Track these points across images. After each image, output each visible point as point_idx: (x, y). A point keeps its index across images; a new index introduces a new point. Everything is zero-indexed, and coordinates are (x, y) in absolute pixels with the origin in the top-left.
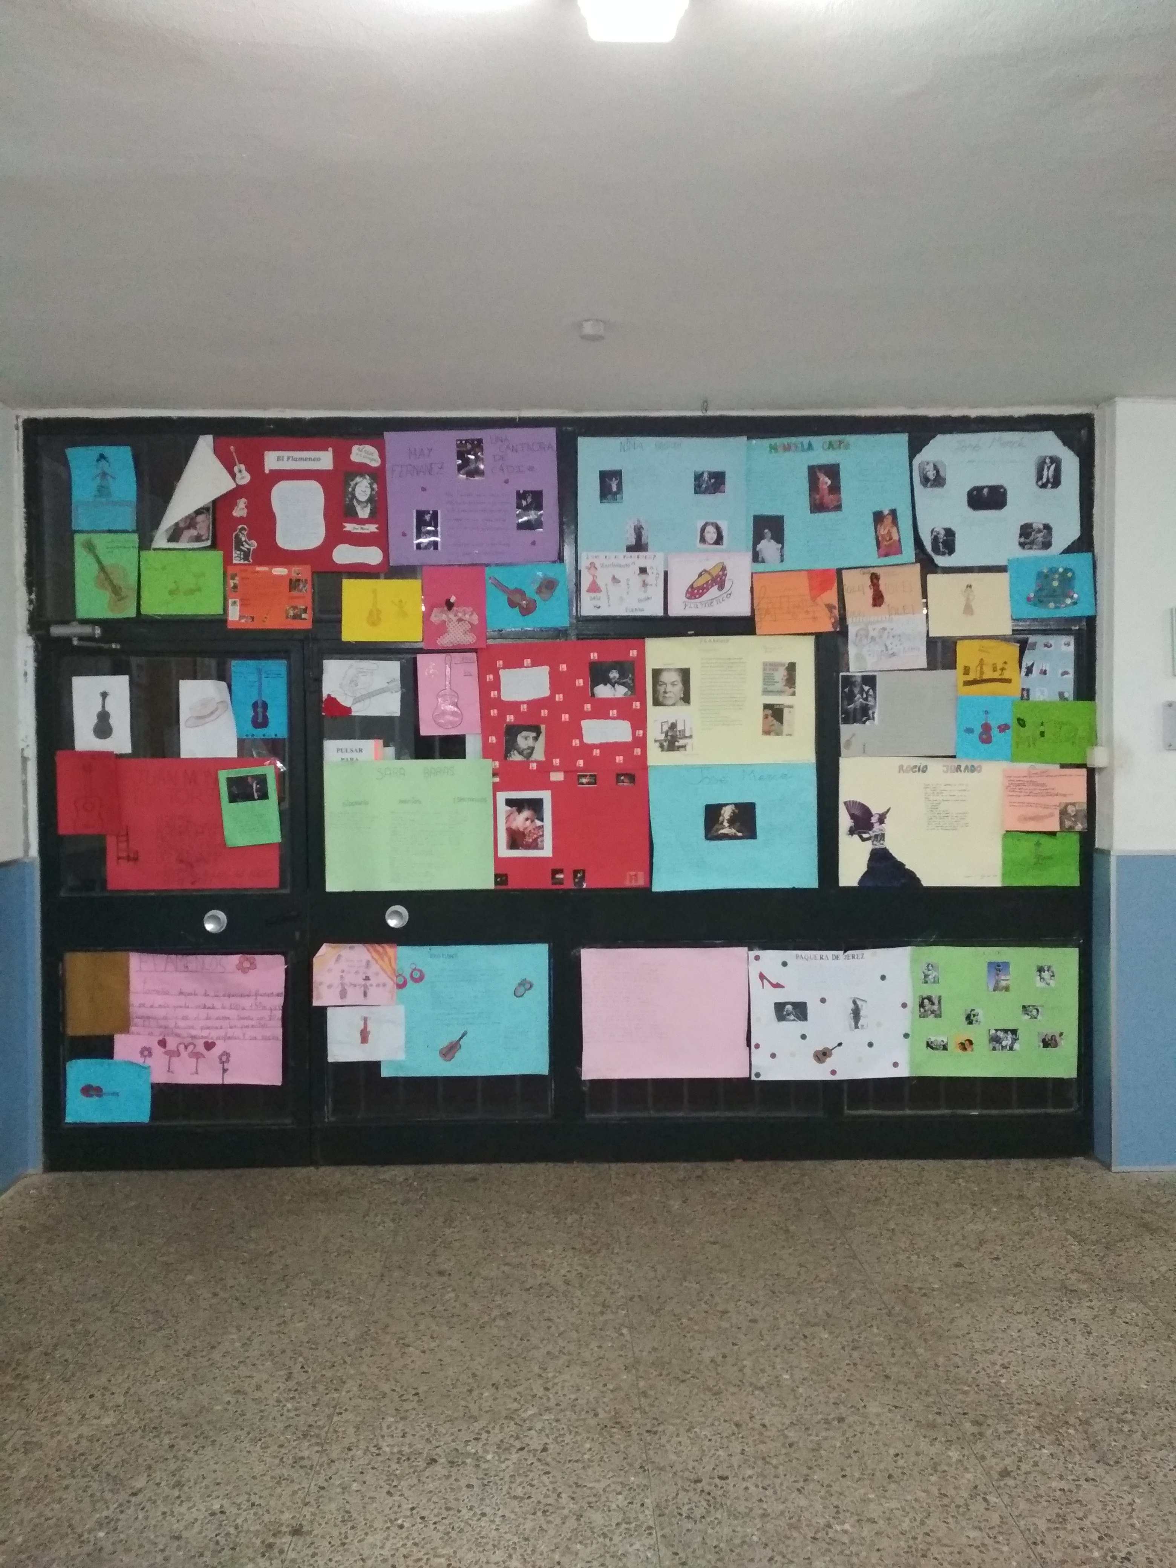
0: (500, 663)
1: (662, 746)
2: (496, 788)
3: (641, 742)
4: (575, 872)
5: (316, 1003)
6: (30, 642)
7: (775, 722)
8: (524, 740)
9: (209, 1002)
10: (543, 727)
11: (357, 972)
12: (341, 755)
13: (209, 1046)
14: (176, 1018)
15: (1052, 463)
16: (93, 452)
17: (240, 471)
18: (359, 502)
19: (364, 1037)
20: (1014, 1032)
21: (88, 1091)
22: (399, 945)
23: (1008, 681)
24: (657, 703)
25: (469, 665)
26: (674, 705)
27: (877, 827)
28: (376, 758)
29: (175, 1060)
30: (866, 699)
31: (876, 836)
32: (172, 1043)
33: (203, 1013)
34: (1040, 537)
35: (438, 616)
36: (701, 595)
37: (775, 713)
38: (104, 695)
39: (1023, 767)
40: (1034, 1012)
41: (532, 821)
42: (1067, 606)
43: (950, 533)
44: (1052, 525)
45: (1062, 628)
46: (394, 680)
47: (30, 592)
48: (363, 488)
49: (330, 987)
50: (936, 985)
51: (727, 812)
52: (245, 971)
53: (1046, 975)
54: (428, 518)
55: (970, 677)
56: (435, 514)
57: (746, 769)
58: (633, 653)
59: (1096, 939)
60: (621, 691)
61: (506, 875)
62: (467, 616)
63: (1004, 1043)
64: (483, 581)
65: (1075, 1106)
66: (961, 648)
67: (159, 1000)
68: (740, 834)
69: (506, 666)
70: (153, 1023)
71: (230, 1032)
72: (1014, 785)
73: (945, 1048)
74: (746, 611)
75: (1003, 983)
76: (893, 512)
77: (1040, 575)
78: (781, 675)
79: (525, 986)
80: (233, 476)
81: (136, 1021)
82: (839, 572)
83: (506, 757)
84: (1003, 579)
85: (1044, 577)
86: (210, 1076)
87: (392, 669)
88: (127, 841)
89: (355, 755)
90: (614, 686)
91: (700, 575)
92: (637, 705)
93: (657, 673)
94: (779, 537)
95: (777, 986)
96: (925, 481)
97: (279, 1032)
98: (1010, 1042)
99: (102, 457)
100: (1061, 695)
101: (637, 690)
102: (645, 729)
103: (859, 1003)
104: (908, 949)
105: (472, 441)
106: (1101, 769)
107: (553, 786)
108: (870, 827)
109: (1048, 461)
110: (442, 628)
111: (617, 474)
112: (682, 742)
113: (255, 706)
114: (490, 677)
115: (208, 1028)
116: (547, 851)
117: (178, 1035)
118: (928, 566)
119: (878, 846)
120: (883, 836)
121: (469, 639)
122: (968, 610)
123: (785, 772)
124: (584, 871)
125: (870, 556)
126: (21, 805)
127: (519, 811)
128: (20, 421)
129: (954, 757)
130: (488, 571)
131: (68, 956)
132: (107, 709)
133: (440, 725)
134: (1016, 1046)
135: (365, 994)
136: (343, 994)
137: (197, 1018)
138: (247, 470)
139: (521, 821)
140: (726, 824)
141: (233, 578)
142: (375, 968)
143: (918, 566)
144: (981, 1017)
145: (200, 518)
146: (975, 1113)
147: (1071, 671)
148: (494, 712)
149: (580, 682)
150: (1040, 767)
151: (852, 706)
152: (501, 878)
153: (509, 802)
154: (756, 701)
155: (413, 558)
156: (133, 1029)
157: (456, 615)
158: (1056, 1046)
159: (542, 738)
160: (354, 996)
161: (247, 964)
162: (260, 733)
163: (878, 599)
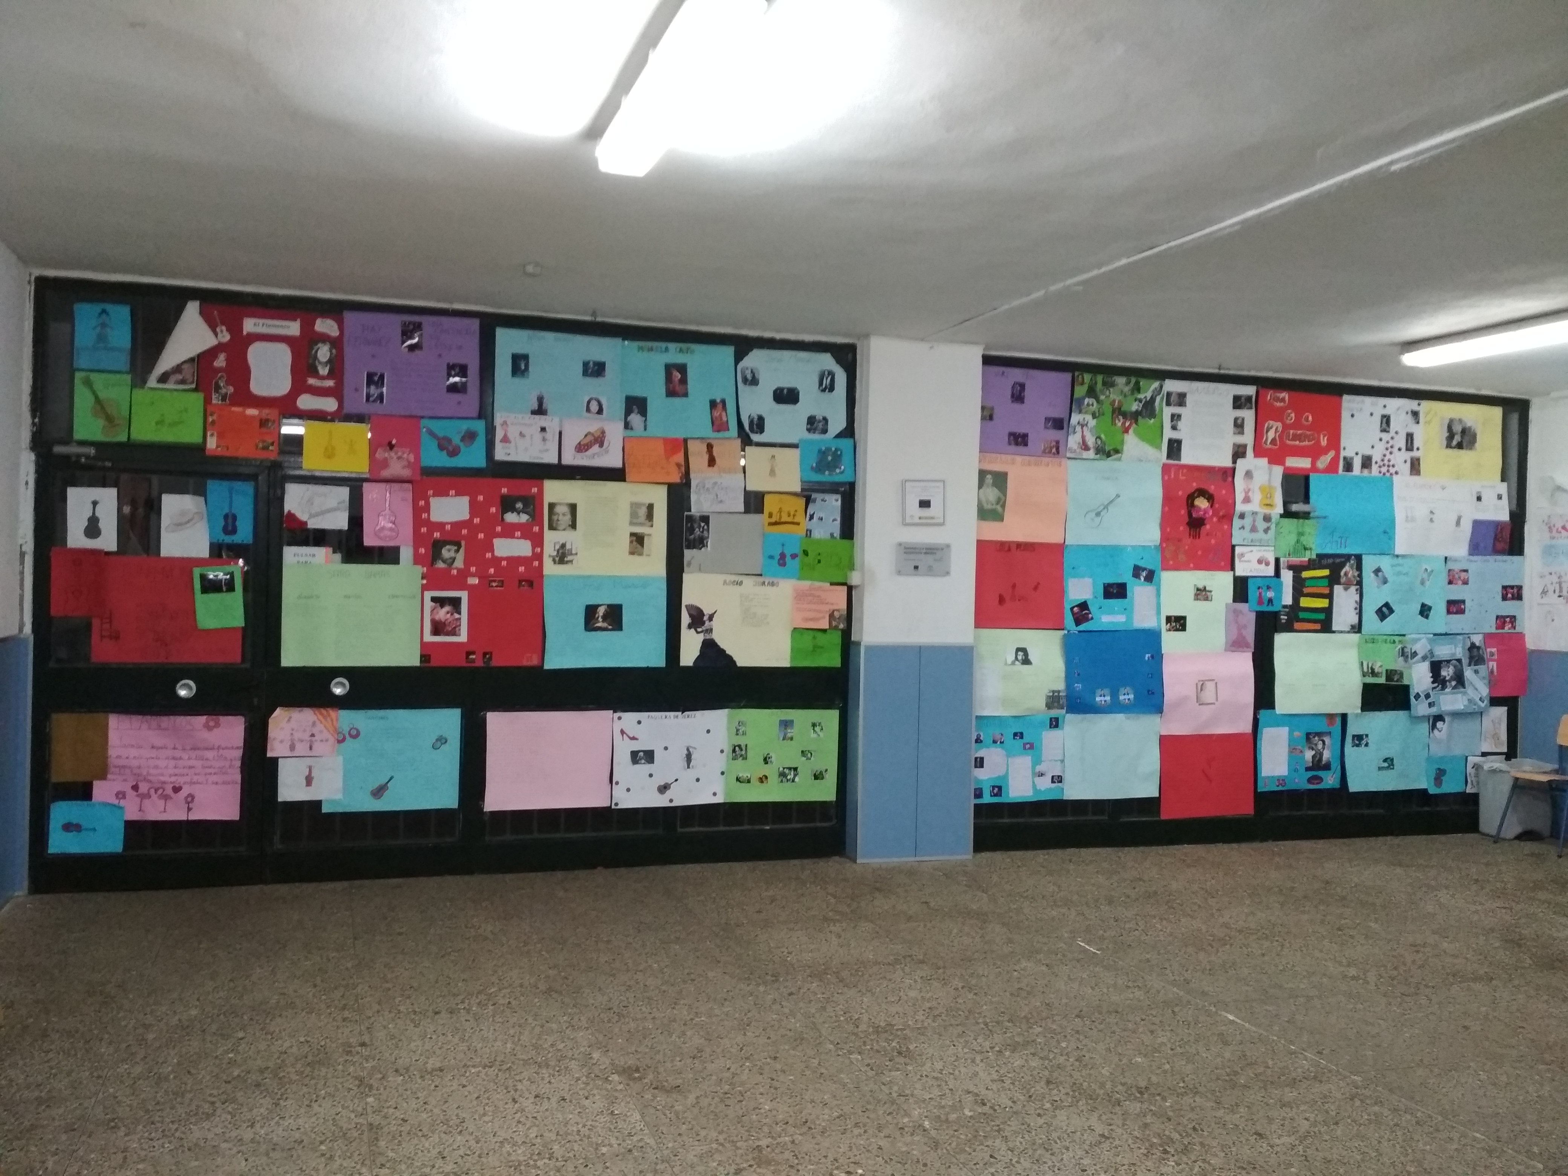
0: (430, 492)
1: (554, 561)
2: (424, 588)
3: (539, 557)
4: (485, 654)
5: (269, 755)
6: (32, 457)
7: (638, 546)
8: (447, 552)
9: (178, 753)
10: (463, 543)
11: (305, 731)
12: (296, 559)
13: (177, 790)
14: (148, 767)
15: (829, 374)
16: (97, 308)
17: (222, 331)
18: (320, 363)
19: (309, 781)
20: (795, 769)
21: (68, 827)
22: (341, 709)
23: (798, 524)
24: (552, 527)
25: (406, 493)
26: (564, 530)
27: (707, 623)
28: (326, 561)
29: (146, 802)
30: (703, 532)
31: (707, 630)
32: (143, 788)
33: (172, 763)
34: (820, 425)
35: (381, 454)
36: (586, 450)
37: (638, 540)
38: (95, 503)
39: (806, 584)
40: (809, 755)
41: (452, 614)
42: (837, 474)
43: (761, 419)
44: (828, 418)
45: (832, 488)
46: (344, 502)
47: (34, 416)
48: (324, 352)
49: (282, 742)
50: (744, 737)
51: (601, 611)
52: (209, 728)
53: (817, 729)
54: (376, 378)
55: (773, 520)
56: (382, 377)
57: (616, 581)
58: (535, 490)
59: (850, 702)
60: (524, 518)
61: (430, 656)
62: (405, 456)
63: (789, 777)
64: (418, 429)
65: (834, 821)
66: (767, 499)
67: (133, 752)
68: (610, 627)
69: (434, 495)
70: (128, 771)
71: (195, 778)
72: (800, 596)
73: (749, 781)
74: (619, 465)
75: (789, 735)
76: (723, 402)
77: (820, 451)
78: (643, 512)
79: (442, 740)
80: (216, 335)
81: (112, 769)
82: (685, 441)
83: (432, 564)
84: (795, 453)
85: (823, 454)
86: (176, 813)
87: (344, 493)
88: (111, 622)
89: (309, 559)
90: (519, 514)
91: (586, 436)
92: (536, 529)
93: (552, 506)
94: (643, 412)
95: (633, 738)
96: (745, 381)
97: (238, 778)
98: (792, 776)
99: (104, 311)
100: (832, 535)
101: (536, 517)
102: (542, 546)
103: (691, 750)
104: (726, 710)
105: (414, 324)
106: (856, 587)
107: (471, 589)
108: (703, 623)
109: (826, 373)
110: (385, 464)
111: (525, 357)
112: (569, 558)
113: (226, 517)
114: (422, 503)
115: (176, 775)
116: (463, 637)
117: (150, 781)
118: (746, 441)
119: (708, 637)
120: (711, 630)
121: (406, 473)
122: (772, 472)
123: (644, 582)
124: (491, 653)
125: (707, 431)
126: (19, 591)
127: (442, 606)
128: (33, 279)
129: (761, 575)
130: (424, 422)
131: (54, 716)
132: (97, 514)
133: (381, 538)
134: (797, 779)
135: (311, 748)
136: (292, 748)
137: (166, 767)
138: (227, 330)
139: (443, 614)
140: (600, 619)
141: (211, 415)
142: (320, 727)
143: (739, 441)
144: (773, 759)
145: (185, 366)
146: (768, 828)
147: (839, 519)
148: (424, 530)
149: (493, 510)
150: (817, 584)
151: (692, 537)
152: (425, 658)
153: (434, 599)
154: (625, 530)
155: (363, 407)
156: (109, 776)
157: (396, 454)
158: (823, 778)
159: (462, 550)
160: (301, 749)
161: (212, 724)
162: (228, 539)
163: (712, 462)
